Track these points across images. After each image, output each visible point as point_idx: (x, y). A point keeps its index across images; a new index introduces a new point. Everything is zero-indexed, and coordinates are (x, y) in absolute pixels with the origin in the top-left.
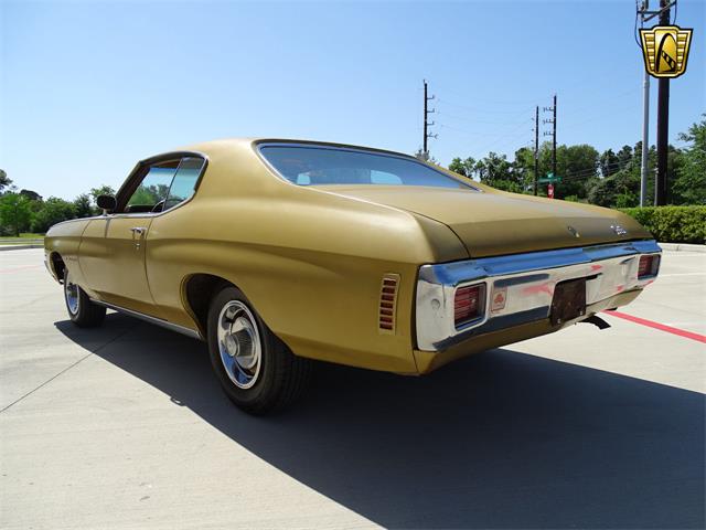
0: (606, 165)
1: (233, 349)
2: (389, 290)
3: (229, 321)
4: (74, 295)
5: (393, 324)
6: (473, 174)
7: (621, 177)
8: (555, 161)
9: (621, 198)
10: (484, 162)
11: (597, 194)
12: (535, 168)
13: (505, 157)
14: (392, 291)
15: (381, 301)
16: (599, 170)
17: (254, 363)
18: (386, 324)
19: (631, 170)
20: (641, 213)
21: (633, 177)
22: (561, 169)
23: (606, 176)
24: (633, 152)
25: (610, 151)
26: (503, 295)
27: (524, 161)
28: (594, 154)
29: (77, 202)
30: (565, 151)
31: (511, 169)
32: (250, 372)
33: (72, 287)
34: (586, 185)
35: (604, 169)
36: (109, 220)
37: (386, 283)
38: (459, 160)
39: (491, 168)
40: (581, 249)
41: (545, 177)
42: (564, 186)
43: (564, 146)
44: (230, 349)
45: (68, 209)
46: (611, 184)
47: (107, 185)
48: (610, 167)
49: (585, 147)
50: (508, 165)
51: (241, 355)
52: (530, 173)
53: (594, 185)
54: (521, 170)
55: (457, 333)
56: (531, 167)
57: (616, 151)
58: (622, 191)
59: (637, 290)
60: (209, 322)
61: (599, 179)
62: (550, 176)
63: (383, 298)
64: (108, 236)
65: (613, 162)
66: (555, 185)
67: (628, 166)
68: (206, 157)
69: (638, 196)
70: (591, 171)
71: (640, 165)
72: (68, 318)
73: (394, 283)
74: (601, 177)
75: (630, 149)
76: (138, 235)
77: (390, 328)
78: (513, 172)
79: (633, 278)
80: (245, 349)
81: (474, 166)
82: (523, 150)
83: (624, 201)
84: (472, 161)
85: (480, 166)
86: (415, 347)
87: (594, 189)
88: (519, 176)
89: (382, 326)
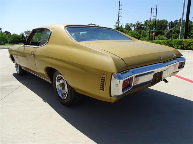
0: (170, 25)
1: (60, 88)
2: (103, 79)
3: (58, 80)
4: (17, 67)
5: (104, 89)
6: (132, 28)
7: (174, 29)
8: (156, 24)
9: (174, 35)
10: (135, 24)
11: (167, 34)
12: (150, 26)
13: (141, 23)
14: (104, 80)
15: (100, 82)
16: (168, 27)
17: (66, 92)
18: (102, 89)
19: (177, 27)
20: (179, 41)
21: (178, 29)
22: (157, 27)
23: (170, 29)
24: (178, 22)
25: (171, 22)
26: (138, 79)
27: (147, 24)
28: (167, 22)
29: (21, 35)
30: (159, 21)
31: (143, 26)
32: (65, 94)
33: (17, 64)
34: (164, 31)
35: (169, 27)
36: (25, 47)
37: (102, 77)
38: (128, 24)
39: (137, 26)
40: (162, 63)
41: (153, 29)
42: (158, 32)
43: (158, 20)
44: (59, 88)
45: (18, 37)
46: (171, 31)
47: (29, 30)
48: (171, 26)
49: (164, 20)
50: (142, 25)
51: (62, 90)
52: (148, 28)
53: (167, 31)
54: (146, 26)
55: (123, 93)
56: (149, 26)
57: (173, 22)
58: (174, 33)
59: (177, 72)
60: (53, 79)
61: (168, 30)
62: (154, 29)
63: (101, 81)
64: (25, 52)
65: (172, 25)
66: (155, 31)
67: (176, 26)
68: (51, 30)
69: (179, 35)
70: (166, 27)
71: (180, 26)
72: (16, 72)
73: (104, 78)
74: (169, 29)
75: (177, 21)
76: (32, 53)
77: (103, 90)
78: (143, 27)
79: (177, 68)
80: (63, 88)
81: (132, 25)
82: (147, 21)
83: (174, 36)
84: (132, 24)
85: (134, 25)
86: (111, 96)
87: (166, 32)
88: (145, 28)
89: (101, 89)
